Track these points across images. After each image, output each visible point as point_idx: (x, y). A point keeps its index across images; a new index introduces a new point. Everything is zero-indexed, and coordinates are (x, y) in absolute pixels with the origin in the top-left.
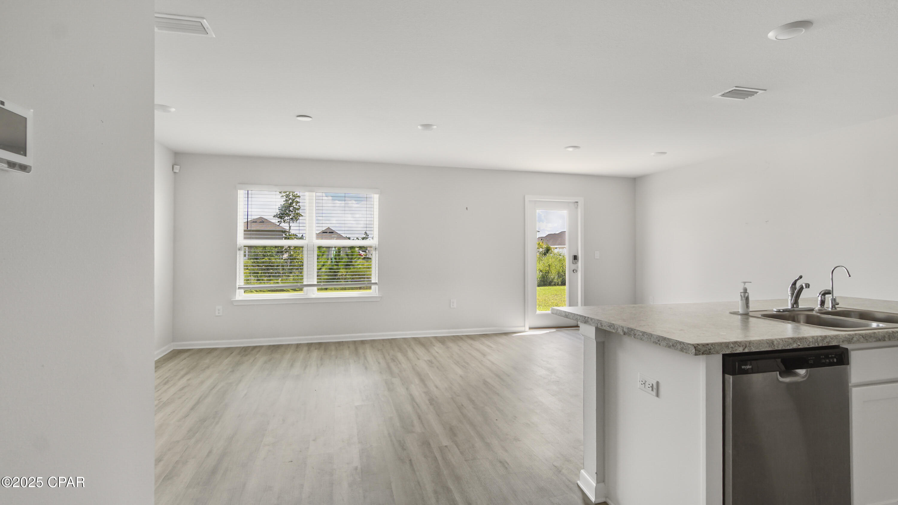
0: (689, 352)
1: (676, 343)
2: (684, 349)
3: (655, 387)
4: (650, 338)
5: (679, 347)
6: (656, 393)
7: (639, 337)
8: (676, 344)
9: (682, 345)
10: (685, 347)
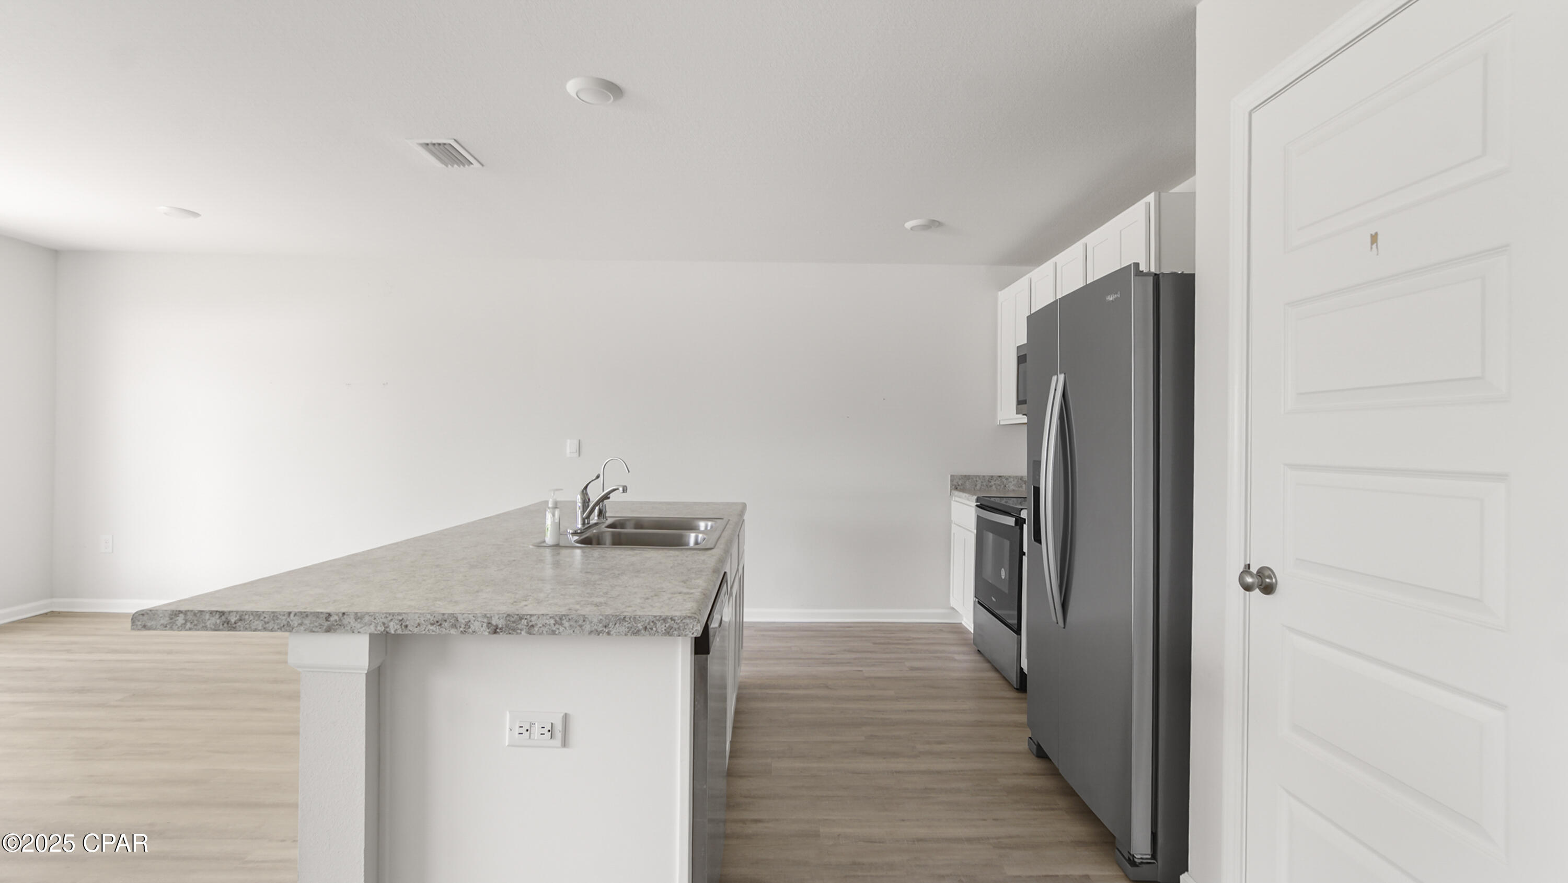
0: (687, 633)
1: (653, 622)
2: (675, 630)
3: (559, 727)
4: (581, 626)
5: (661, 627)
6: (562, 741)
7: (545, 629)
8: (655, 624)
9: (670, 623)
10: (676, 626)
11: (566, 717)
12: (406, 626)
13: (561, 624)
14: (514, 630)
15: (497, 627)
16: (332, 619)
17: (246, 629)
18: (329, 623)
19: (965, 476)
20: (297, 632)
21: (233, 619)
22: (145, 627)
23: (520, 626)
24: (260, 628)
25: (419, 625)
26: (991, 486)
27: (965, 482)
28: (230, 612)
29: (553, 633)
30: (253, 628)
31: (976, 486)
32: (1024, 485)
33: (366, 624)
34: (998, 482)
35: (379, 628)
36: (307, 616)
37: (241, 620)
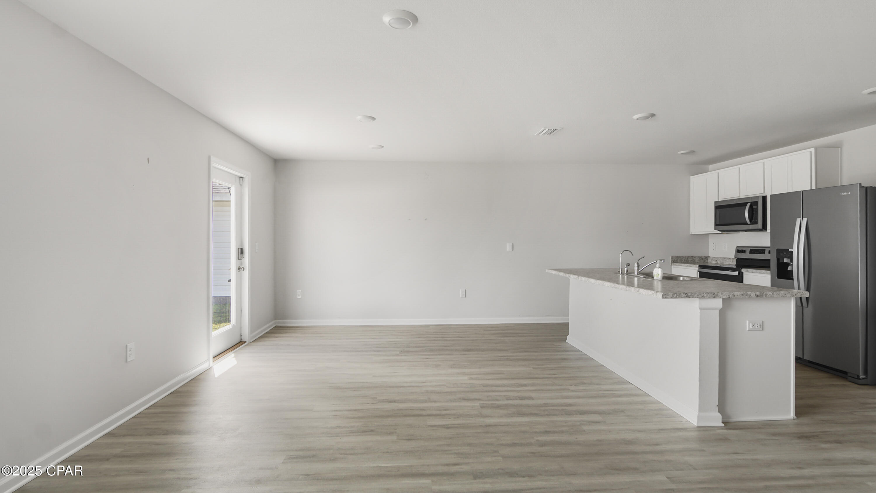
3: (761, 325)
6: (762, 328)
11: (763, 322)
12: (734, 296)
13: (774, 294)
14: (762, 296)
15: (757, 295)
16: (715, 294)
17: (693, 298)
18: (714, 295)
19: (678, 257)
20: (706, 298)
21: (689, 295)
22: (666, 298)
23: (763, 295)
24: (696, 297)
25: (738, 295)
26: (688, 261)
27: (678, 260)
28: (688, 293)
29: (772, 297)
30: (695, 297)
31: (682, 261)
32: (702, 260)
33: (724, 295)
34: (691, 259)
35: (727, 296)
36: (709, 294)
37: (691, 295)
